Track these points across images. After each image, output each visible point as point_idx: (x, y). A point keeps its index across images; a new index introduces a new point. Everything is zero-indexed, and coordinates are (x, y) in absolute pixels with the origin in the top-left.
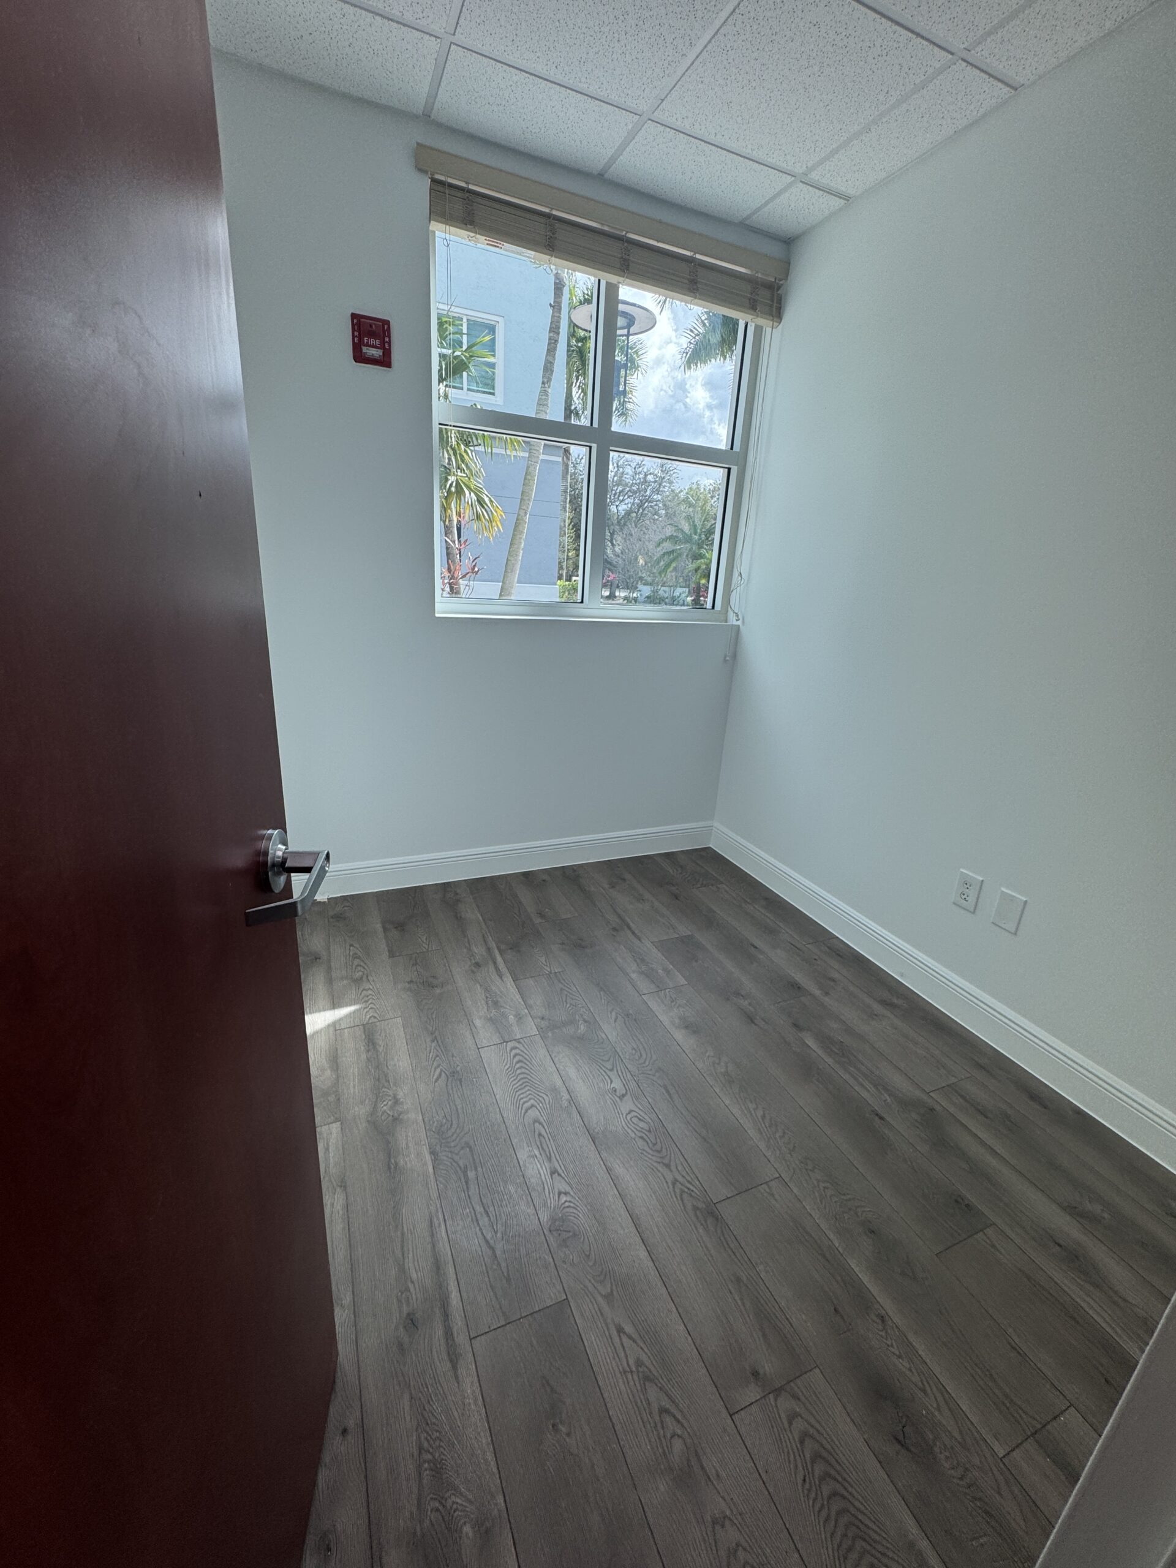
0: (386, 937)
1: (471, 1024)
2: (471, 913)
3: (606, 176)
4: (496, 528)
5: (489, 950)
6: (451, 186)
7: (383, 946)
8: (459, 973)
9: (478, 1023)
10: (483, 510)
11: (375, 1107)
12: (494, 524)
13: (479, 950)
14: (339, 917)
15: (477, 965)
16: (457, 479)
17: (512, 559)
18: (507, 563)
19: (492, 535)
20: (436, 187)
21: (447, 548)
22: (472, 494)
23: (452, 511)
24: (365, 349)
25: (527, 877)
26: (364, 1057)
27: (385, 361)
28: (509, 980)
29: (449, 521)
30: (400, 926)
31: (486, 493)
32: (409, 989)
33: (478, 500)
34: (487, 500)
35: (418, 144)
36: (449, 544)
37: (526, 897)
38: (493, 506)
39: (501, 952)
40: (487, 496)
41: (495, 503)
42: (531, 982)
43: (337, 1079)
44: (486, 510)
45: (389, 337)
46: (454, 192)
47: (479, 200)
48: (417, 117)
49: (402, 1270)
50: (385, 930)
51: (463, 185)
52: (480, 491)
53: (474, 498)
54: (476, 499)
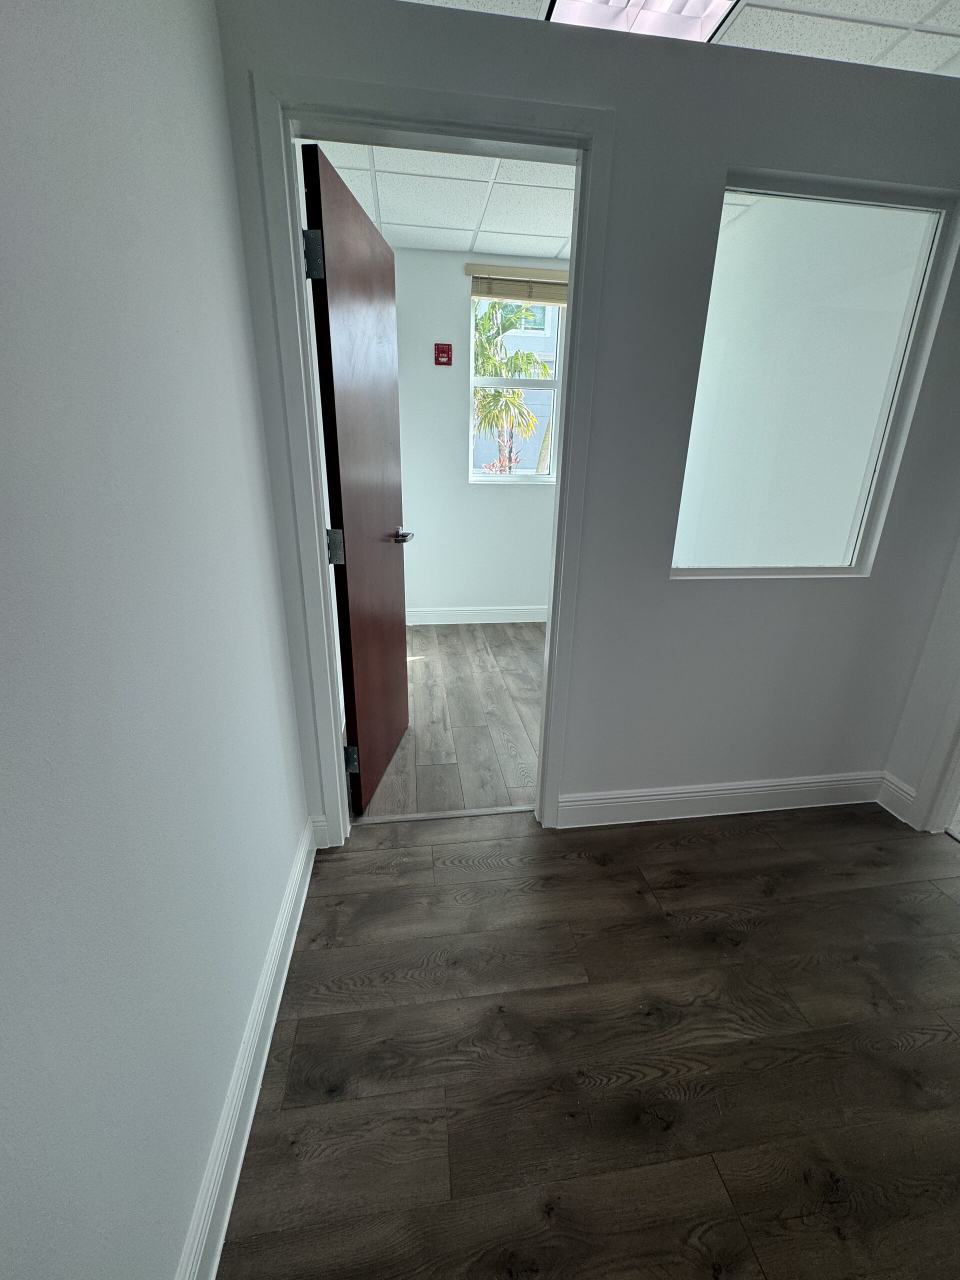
0: (438, 639)
1: (470, 665)
2: (480, 634)
3: (559, 257)
4: (531, 431)
5: (485, 647)
6: (481, 278)
7: (436, 641)
8: (469, 652)
9: (474, 666)
10: (522, 419)
11: (427, 682)
12: (530, 428)
13: (480, 646)
14: (417, 631)
15: (478, 650)
16: (506, 400)
17: (543, 451)
18: (540, 454)
19: (528, 436)
20: (475, 280)
21: (499, 446)
22: (516, 410)
23: (503, 421)
24: (440, 359)
25: (513, 625)
26: (424, 670)
27: (449, 363)
28: (492, 656)
29: (501, 427)
30: (445, 636)
31: (526, 407)
32: (446, 655)
33: (520, 413)
34: (526, 412)
35: (466, 264)
36: (501, 444)
37: (510, 632)
38: (529, 415)
39: (491, 648)
40: (526, 409)
41: (531, 414)
42: (502, 658)
43: (413, 673)
44: (524, 419)
45: (451, 351)
46: (483, 281)
47: (494, 281)
48: (466, 252)
49: (431, 714)
50: (438, 637)
51: (487, 276)
52: (521, 406)
53: (517, 411)
54: (518, 412)
